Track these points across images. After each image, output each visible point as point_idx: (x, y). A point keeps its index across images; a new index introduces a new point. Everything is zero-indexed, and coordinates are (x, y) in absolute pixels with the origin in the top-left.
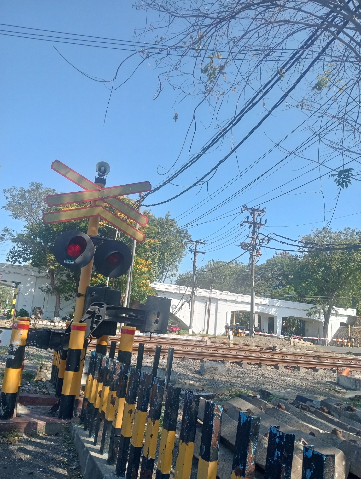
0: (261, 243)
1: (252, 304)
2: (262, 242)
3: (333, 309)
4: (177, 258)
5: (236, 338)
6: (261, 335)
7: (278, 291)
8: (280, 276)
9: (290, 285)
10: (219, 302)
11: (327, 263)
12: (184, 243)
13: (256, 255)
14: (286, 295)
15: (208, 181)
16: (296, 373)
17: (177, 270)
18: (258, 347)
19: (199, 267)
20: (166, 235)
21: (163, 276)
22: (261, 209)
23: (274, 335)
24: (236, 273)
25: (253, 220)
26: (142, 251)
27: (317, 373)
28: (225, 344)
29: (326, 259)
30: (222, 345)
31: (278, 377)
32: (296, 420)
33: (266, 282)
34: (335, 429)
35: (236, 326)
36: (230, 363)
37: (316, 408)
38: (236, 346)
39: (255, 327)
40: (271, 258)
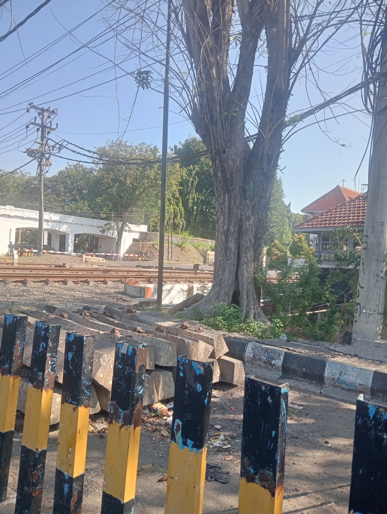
0: (51, 151)
1: (40, 220)
2: (53, 149)
3: (126, 225)
5: (22, 258)
6: (51, 253)
7: (71, 207)
8: (73, 190)
9: (84, 200)
11: (122, 178)
13: (46, 164)
14: (79, 211)
16: (85, 286)
18: (46, 265)
22: (51, 110)
23: (65, 253)
24: (22, 185)
25: (42, 122)
27: (106, 285)
28: (8, 264)
29: (122, 174)
30: (4, 265)
31: (67, 292)
32: (78, 326)
33: (57, 196)
34: (114, 329)
35: (22, 245)
36: (13, 282)
37: (99, 313)
38: (20, 266)
39: (44, 245)
40: (63, 169)
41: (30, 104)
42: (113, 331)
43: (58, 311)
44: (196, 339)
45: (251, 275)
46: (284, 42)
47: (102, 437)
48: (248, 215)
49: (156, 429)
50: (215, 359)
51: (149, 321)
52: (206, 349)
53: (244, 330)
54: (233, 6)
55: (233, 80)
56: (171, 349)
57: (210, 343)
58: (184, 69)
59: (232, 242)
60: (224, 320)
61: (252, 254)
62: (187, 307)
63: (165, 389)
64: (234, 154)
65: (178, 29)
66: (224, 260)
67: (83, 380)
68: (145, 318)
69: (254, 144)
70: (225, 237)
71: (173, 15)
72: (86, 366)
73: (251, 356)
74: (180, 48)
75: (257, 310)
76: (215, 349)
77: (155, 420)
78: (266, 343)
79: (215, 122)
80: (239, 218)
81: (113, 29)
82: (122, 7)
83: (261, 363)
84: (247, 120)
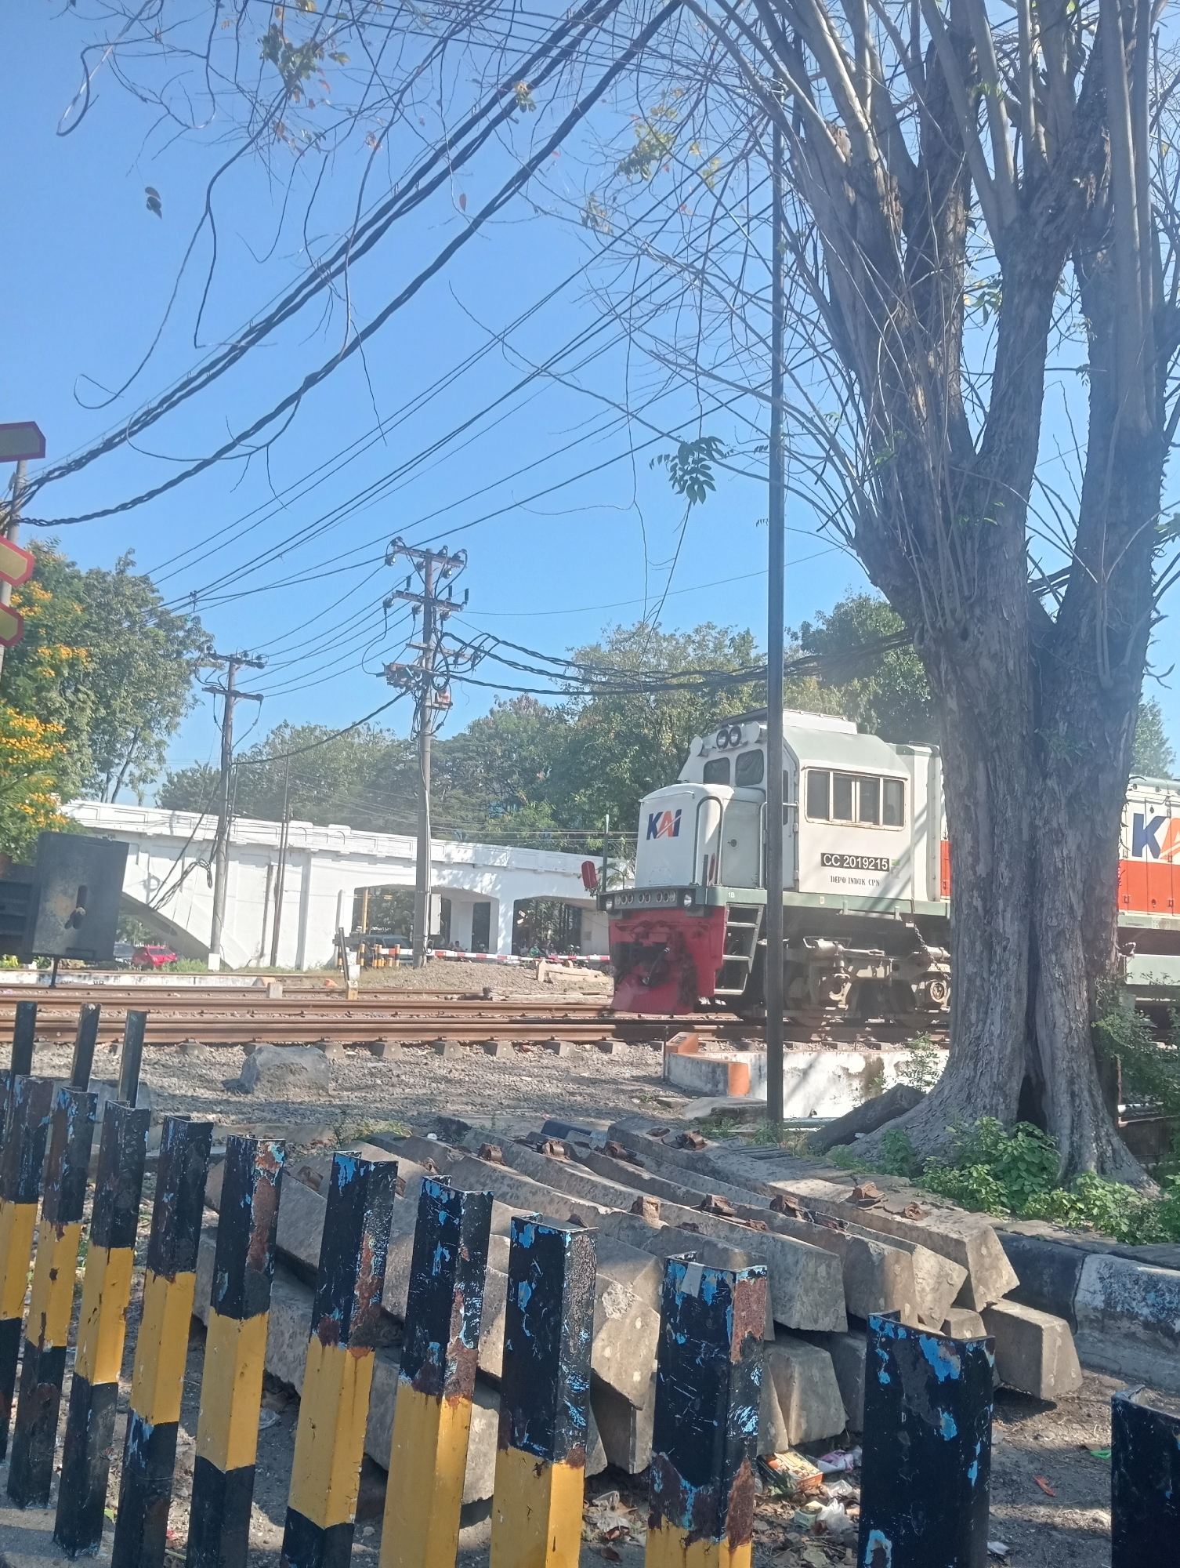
0: (451, 668)
1: (422, 863)
2: (455, 662)
4: (163, 712)
5: (371, 972)
6: (450, 958)
7: (503, 821)
8: (511, 773)
9: (541, 799)
10: (314, 861)
11: (646, 731)
12: (188, 663)
13: (436, 705)
14: (526, 833)
15: (267, 445)
16: (548, 1059)
17: (161, 759)
18: (437, 994)
19: (241, 748)
20: (119, 634)
21: (108, 780)
22: (450, 554)
23: (489, 956)
24: (372, 766)
25: (427, 590)
26: (25, 690)
27: (609, 1055)
28: (332, 992)
29: (646, 718)
30: (322, 995)
31: (494, 1078)
32: (533, 1186)
33: (468, 792)
34: (641, 1199)
35: (370, 936)
36: (345, 1047)
37: (593, 1147)
38: (365, 997)
39: (430, 936)
40: (483, 717)
41: (393, 543)
42: (638, 1207)
43: (474, 1138)
44: (907, 1240)
45: (1080, 1024)
46: (1139, 290)
47: (613, 1556)
48: (1055, 825)
49: (787, 1540)
50: (973, 1309)
51: (746, 1174)
52: (942, 1277)
53: (1067, 1213)
54: (968, 207)
55: (982, 420)
56: (824, 1274)
57: (953, 1256)
58: (829, 405)
59: (1008, 915)
60: (996, 1178)
61: (1081, 954)
62: (867, 1130)
63: (811, 1407)
64: (996, 638)
65: (806, 293)
66: (985, 975)
67: (564, 1377)
68: (735, 1165)
69: (1062, 605)
70: (984, 900)
71: (789, 258)
72: (572, 1329)
73: (1099, 1301)
74: (813, 346)
75: (1109, 1141)
76: (973, 1275)
77: (780, 1510)
78: (1149, 1258)
79: (930, 545)
80: (1026, 836)
81: (618, 316)
82: (643, 254)
83: (1133, 1328)
84: (1034, 533)
